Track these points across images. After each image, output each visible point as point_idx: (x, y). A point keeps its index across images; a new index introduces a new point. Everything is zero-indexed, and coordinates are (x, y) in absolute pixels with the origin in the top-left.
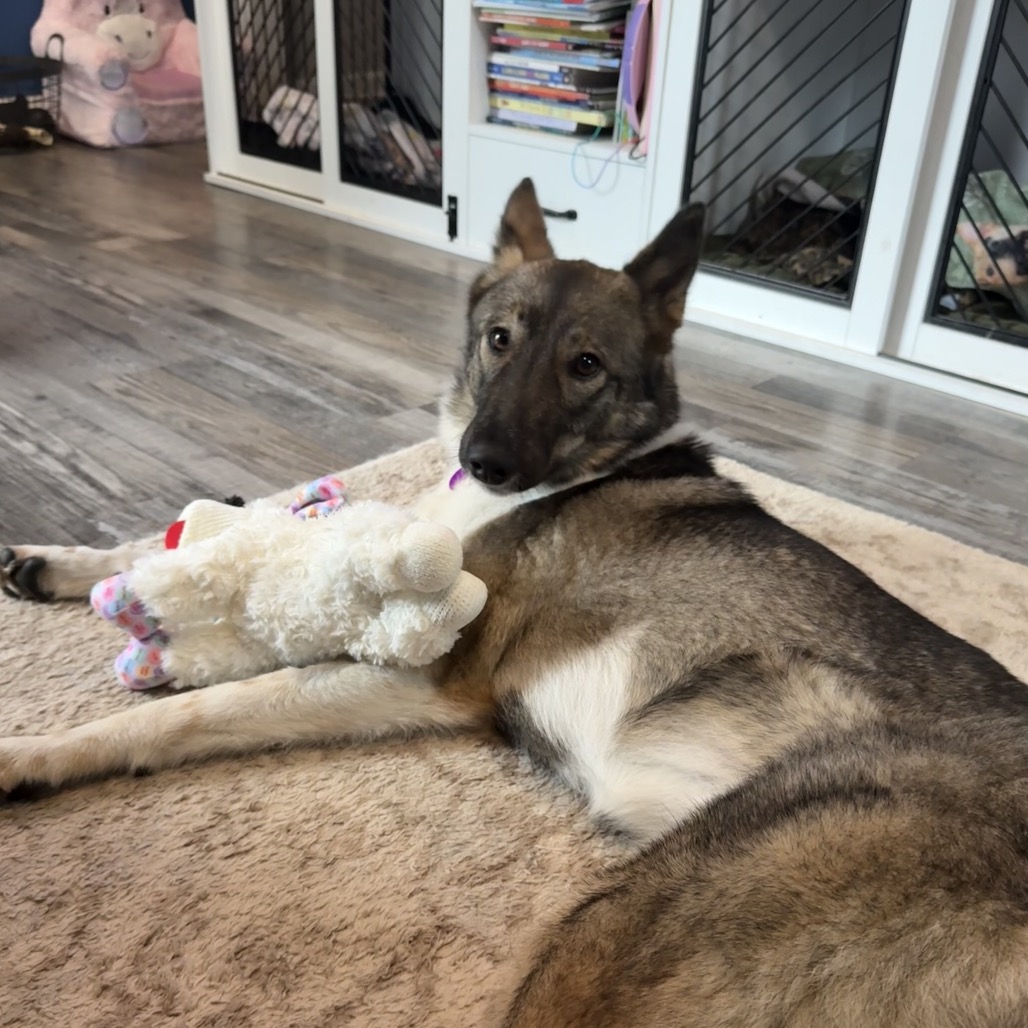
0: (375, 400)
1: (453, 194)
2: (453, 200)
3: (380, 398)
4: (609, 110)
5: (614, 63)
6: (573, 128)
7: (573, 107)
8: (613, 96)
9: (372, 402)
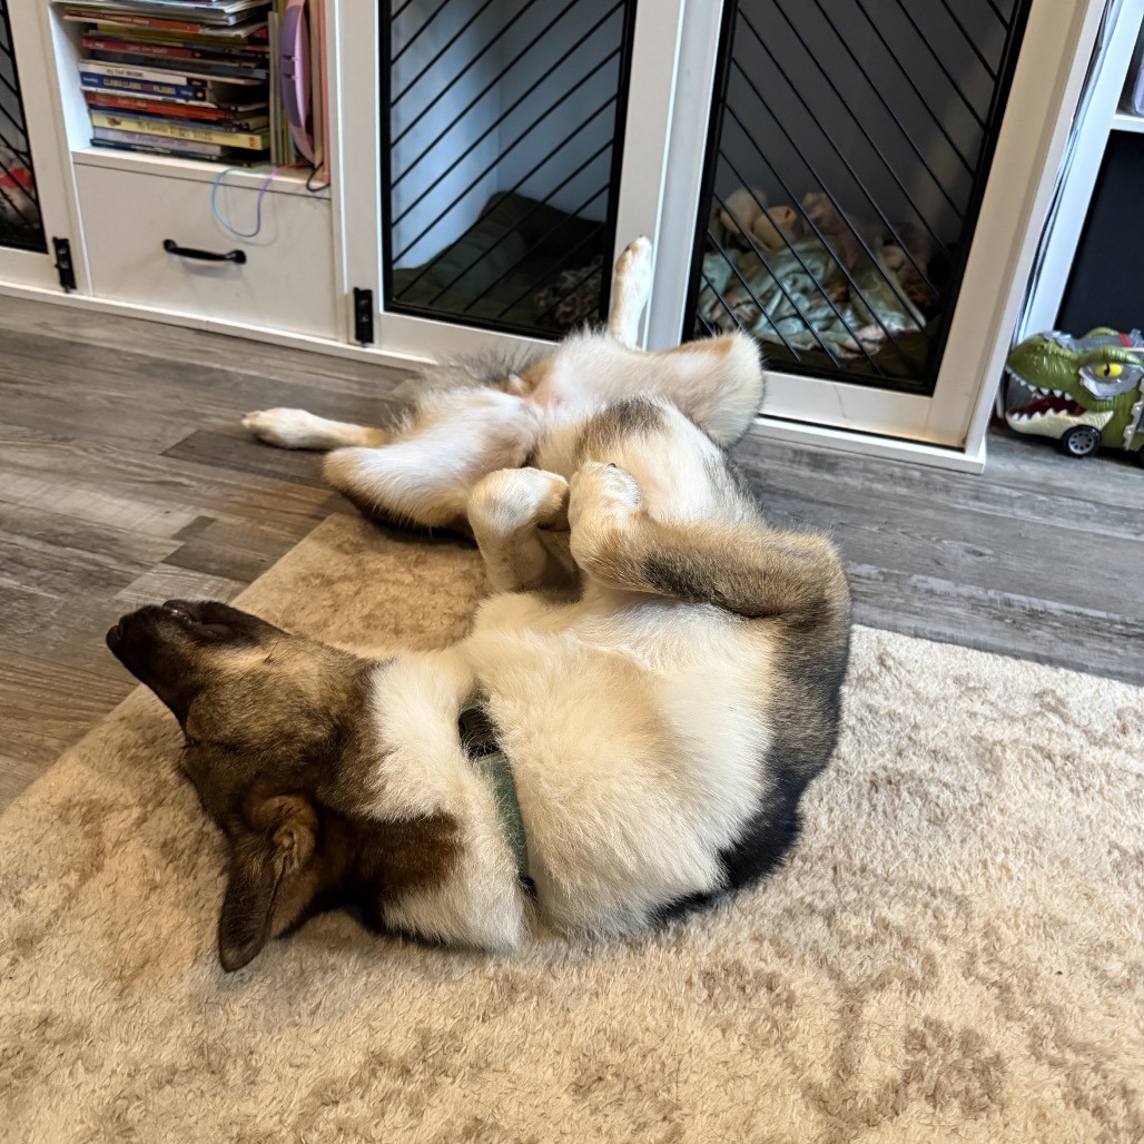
0: (96, 564)
1: (61, 236)
2: (62, 244)
3: (98, 557)
4: (263, 130)
5: (260, 74)
6: (217, 151)
7: (213, 127)
8: (265, 112)
9: (91, 568)
